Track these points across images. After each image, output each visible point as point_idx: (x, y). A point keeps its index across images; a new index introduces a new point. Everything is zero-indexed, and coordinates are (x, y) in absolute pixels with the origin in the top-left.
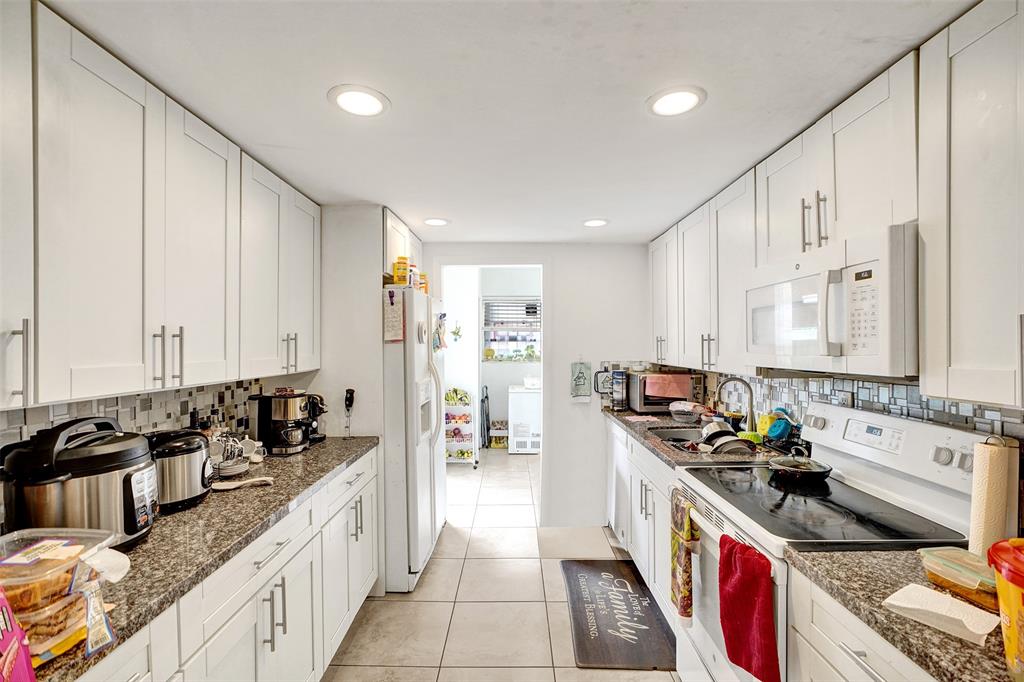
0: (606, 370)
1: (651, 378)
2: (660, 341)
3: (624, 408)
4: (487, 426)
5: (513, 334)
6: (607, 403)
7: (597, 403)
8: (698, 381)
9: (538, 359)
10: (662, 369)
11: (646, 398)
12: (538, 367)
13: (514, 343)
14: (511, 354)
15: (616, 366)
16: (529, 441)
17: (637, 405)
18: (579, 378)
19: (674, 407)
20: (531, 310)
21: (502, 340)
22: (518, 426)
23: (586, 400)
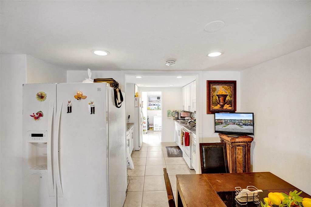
0: (174, 112)
1: (182, 113)
2: (183, 106)
3: (178, 119)
4: (148, 125)
5: (154, 104)
6: (174, 118)
7: (172, 118)
8: (191, 114)
9: (160, 109)
10: (185, 112)
11: (181, 117)
12: (160, 111)
13: (154, 106)
14: (154, 108)
15: (176, 111)
16: (158, 128)
17: (180, 118)
18: (169, 113)
19: (186, 118)
20: (159, 98)
21: (152, 105)
22: (156, 125)
23: (170, 117)
